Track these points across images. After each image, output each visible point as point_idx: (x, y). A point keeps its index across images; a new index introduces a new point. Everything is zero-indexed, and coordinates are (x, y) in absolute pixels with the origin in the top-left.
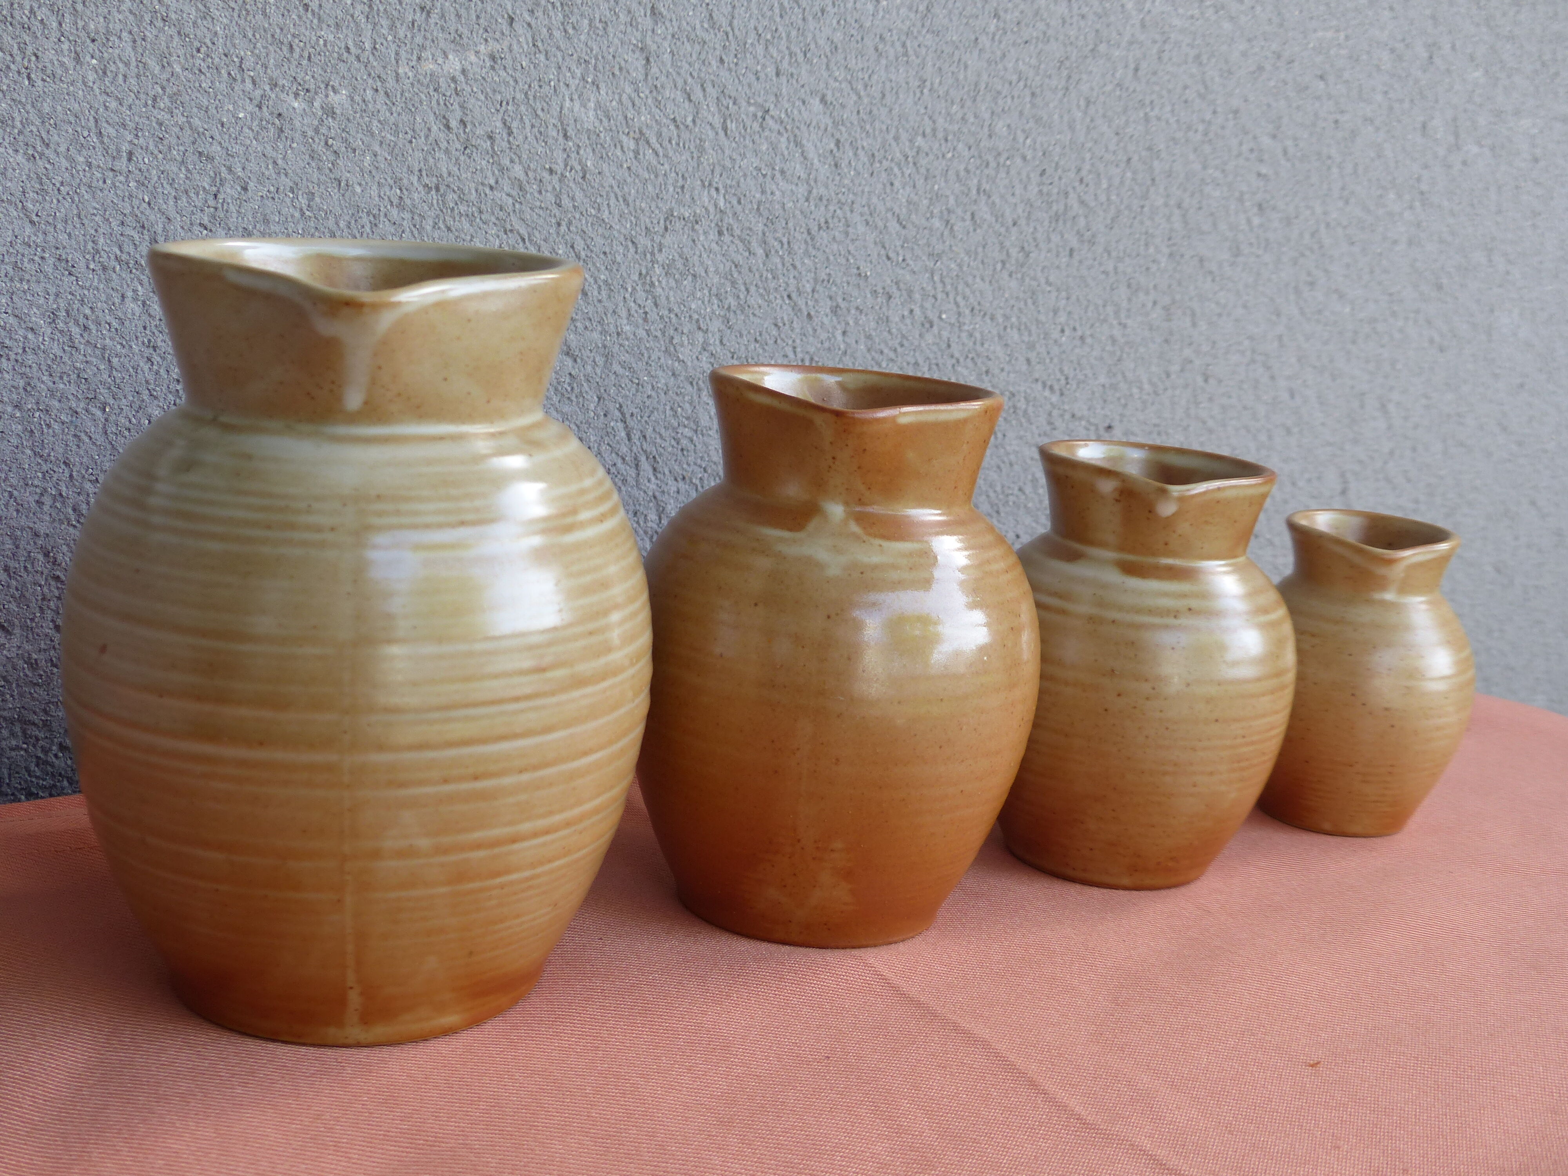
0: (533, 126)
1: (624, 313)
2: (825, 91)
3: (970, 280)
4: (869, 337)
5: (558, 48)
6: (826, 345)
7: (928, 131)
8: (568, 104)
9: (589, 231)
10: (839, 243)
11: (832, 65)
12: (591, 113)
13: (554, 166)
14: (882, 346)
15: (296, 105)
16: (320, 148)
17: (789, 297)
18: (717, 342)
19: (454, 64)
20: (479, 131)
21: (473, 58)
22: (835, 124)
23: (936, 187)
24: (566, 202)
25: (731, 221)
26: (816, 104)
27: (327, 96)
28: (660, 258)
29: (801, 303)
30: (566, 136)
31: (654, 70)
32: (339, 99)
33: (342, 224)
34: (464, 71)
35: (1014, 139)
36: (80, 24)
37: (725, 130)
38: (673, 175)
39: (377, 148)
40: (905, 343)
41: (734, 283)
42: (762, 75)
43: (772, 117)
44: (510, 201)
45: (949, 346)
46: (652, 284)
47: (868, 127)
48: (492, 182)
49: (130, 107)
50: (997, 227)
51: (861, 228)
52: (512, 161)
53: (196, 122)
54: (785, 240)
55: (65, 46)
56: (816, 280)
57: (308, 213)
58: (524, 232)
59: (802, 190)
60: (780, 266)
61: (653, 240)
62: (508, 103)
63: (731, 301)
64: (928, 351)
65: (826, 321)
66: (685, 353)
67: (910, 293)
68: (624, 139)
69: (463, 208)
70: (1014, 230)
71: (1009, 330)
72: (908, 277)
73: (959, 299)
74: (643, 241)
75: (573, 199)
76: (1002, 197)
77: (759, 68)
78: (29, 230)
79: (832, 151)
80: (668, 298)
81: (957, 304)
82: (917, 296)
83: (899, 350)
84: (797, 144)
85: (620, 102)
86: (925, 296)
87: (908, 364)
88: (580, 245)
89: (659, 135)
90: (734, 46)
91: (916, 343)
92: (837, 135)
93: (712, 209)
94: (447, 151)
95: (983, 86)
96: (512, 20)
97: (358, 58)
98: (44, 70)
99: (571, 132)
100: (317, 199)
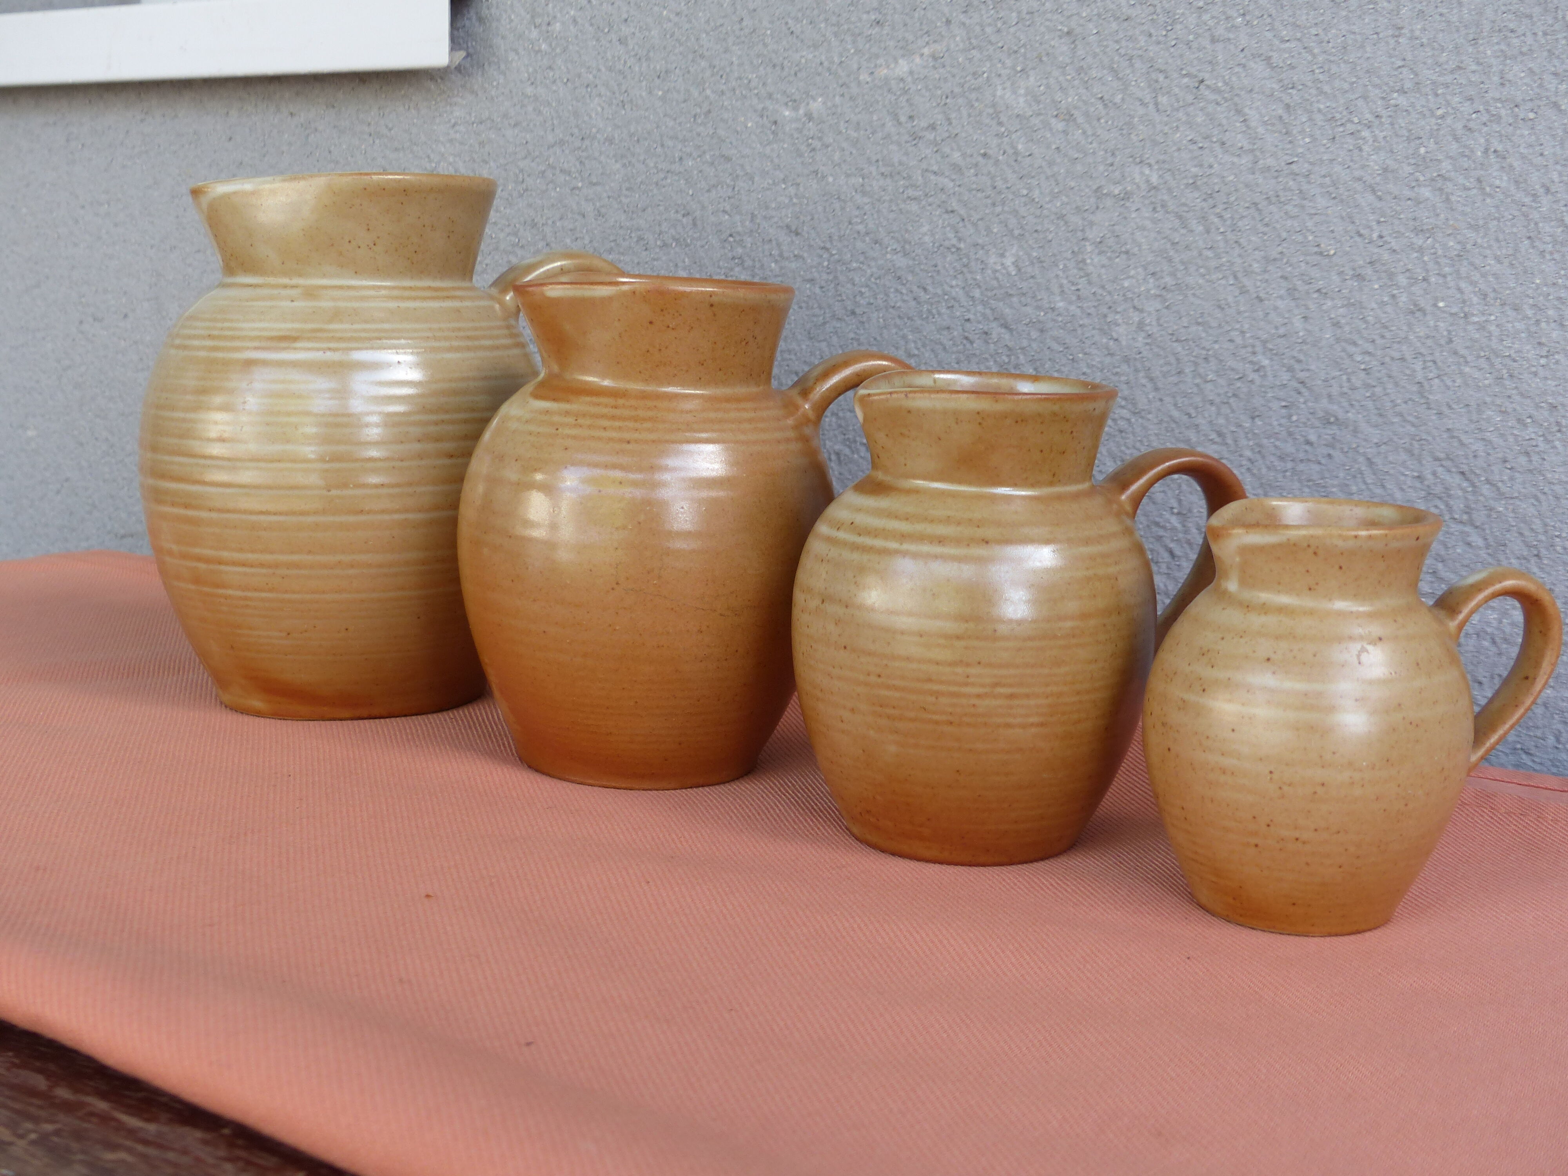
0: (969, 116)
1: (1056, 290)
2: (1271, 54)
3: (1478, 261)
4: (1336, 325)
5: (990, 42)
6: (1282, 331)
7: (1408, 85)
8: (999, 93)
9: (1023, 211)
10: (1293, 217)
11: (1277, 24)
12: (1021, 100)
13: (990, 152)
14: (1355, 337)
15: (787, 113)
16: (803, 148)
17: (1236, 278)
18: (1154, 323)
19: (903, 67)
20: (924, 124)
21: (918, 60)
22: (1285, 88)
23: (1422, 150)
24: (1000, 184)
25: (1166, 197)
26: (1258, 68)
27: (808, 104)
28: (1090, 234)
29: (1247, 282)
30: (1000, 124)
31: (1081, 52)
32: (817, 105)
33: (820, 209)
34: (911, 73)
35: (1541, 86)
36: (652, 67)
37: (1156, 104)
38: (1102, 153)
39: (845, 145)
40: (1388, 335)
41: (1170, 260)
42: (1195, 45)
43: (1208, 87)
44: (951, 184)
45: (1450, 341)
46: (1084, 261)
47: (1327, 88)
48: (935, 168)
49: (680, 124)
50: (1519, 196)
51: (1322, 202)
52: (952, 149)
53: (722, 133)
54: (1227, 215)
55: (644, 83)
56: (1267, 260)
57: (795, 200)
58: (963, 212)
59: (1245, 160)
60: (1222, 244)
61: (1084, 219)
62: (947, 97)
63: (1168, 280)
64: (1419, 344)
65: (1279, 303)
66: (1121, 331)
67: (1391, 276)
68: (1053, 121)
69: (910, 192)
70: (1545, 200)
71: (1543, 325)
72: (1386, 256)
73: (1463, 285)
74: (1076, 220)
75: (1005, 180)
76: (1523, 157)
77: (1191, 37)
78: (623, 217)
79: (1281, 117)
80: (1099, 276)
81: (1459, 290)
82: (1402, 280)
83: (1379, 341)
84: (1239, 112)
85: (1048, 86)
86: (1413, 281)
87: (1392, 359)
88: (1013, 222)
89: (1087, 114)
90: (1162, 19)
91: (1402, 334)
92: (1287, 100)
93: (1143, 186)
94: (899, 144)
95: (1487, 26)
96: (948, 22)
97: (829, 69)
98: (631, 101)
99: (1003, 119)
100: (801, 189)
